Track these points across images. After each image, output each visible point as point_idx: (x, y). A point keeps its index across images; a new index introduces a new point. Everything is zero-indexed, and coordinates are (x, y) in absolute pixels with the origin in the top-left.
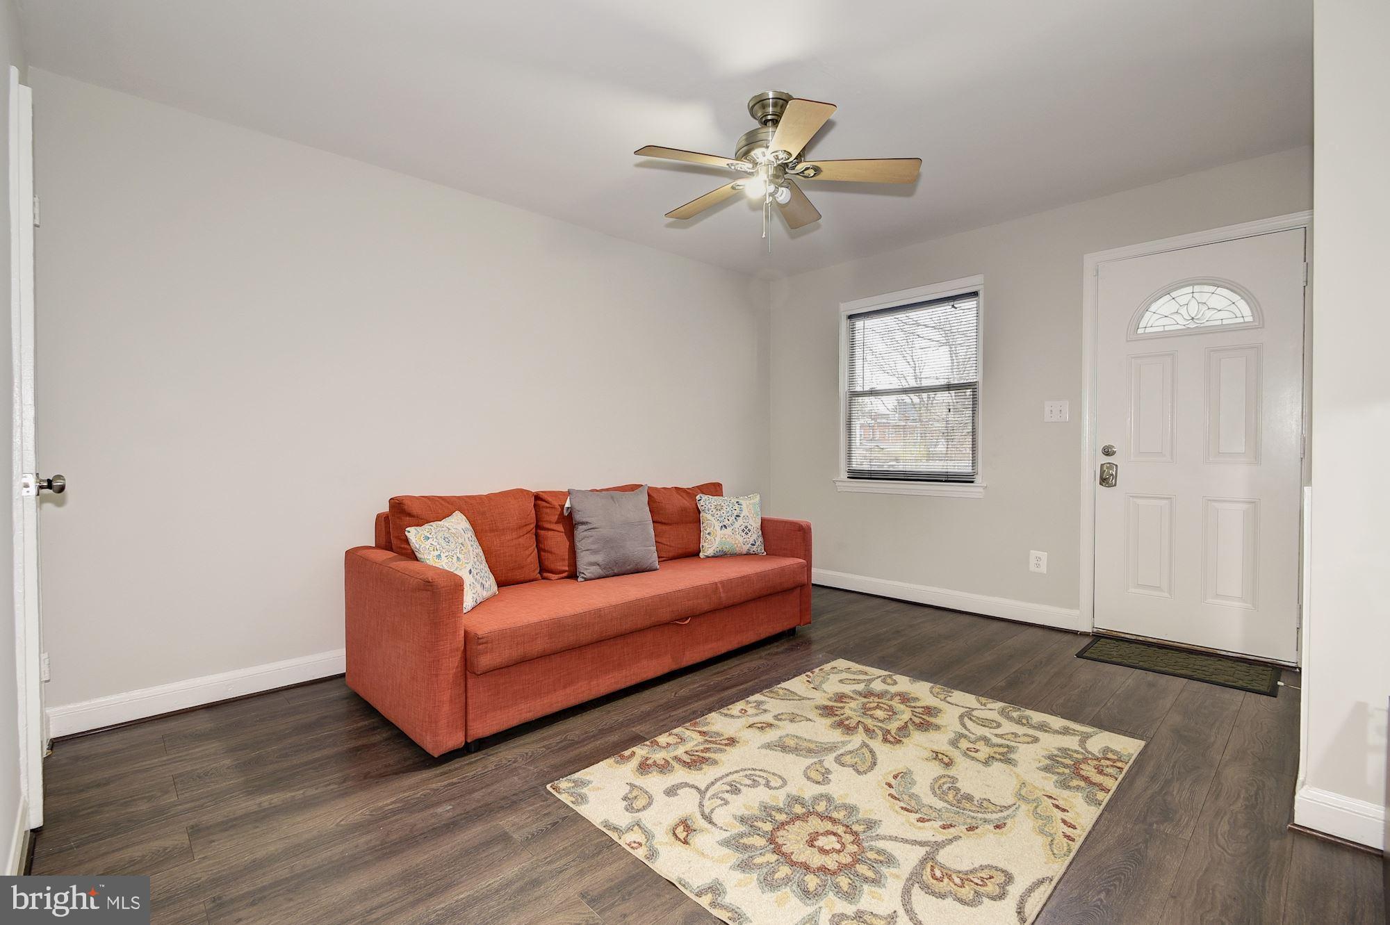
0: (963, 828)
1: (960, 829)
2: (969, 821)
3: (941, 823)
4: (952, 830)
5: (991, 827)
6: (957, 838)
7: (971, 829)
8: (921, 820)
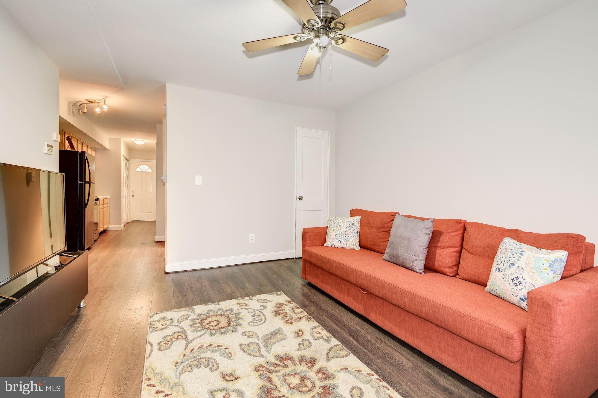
0: (187, 354)
1: (187, 352)
2: (188, 358)
3: (195, 350)
4: (190, 350)
5: (179, 361)
6: (185, 349)
7: (184, 355)
8: (202, 346)
